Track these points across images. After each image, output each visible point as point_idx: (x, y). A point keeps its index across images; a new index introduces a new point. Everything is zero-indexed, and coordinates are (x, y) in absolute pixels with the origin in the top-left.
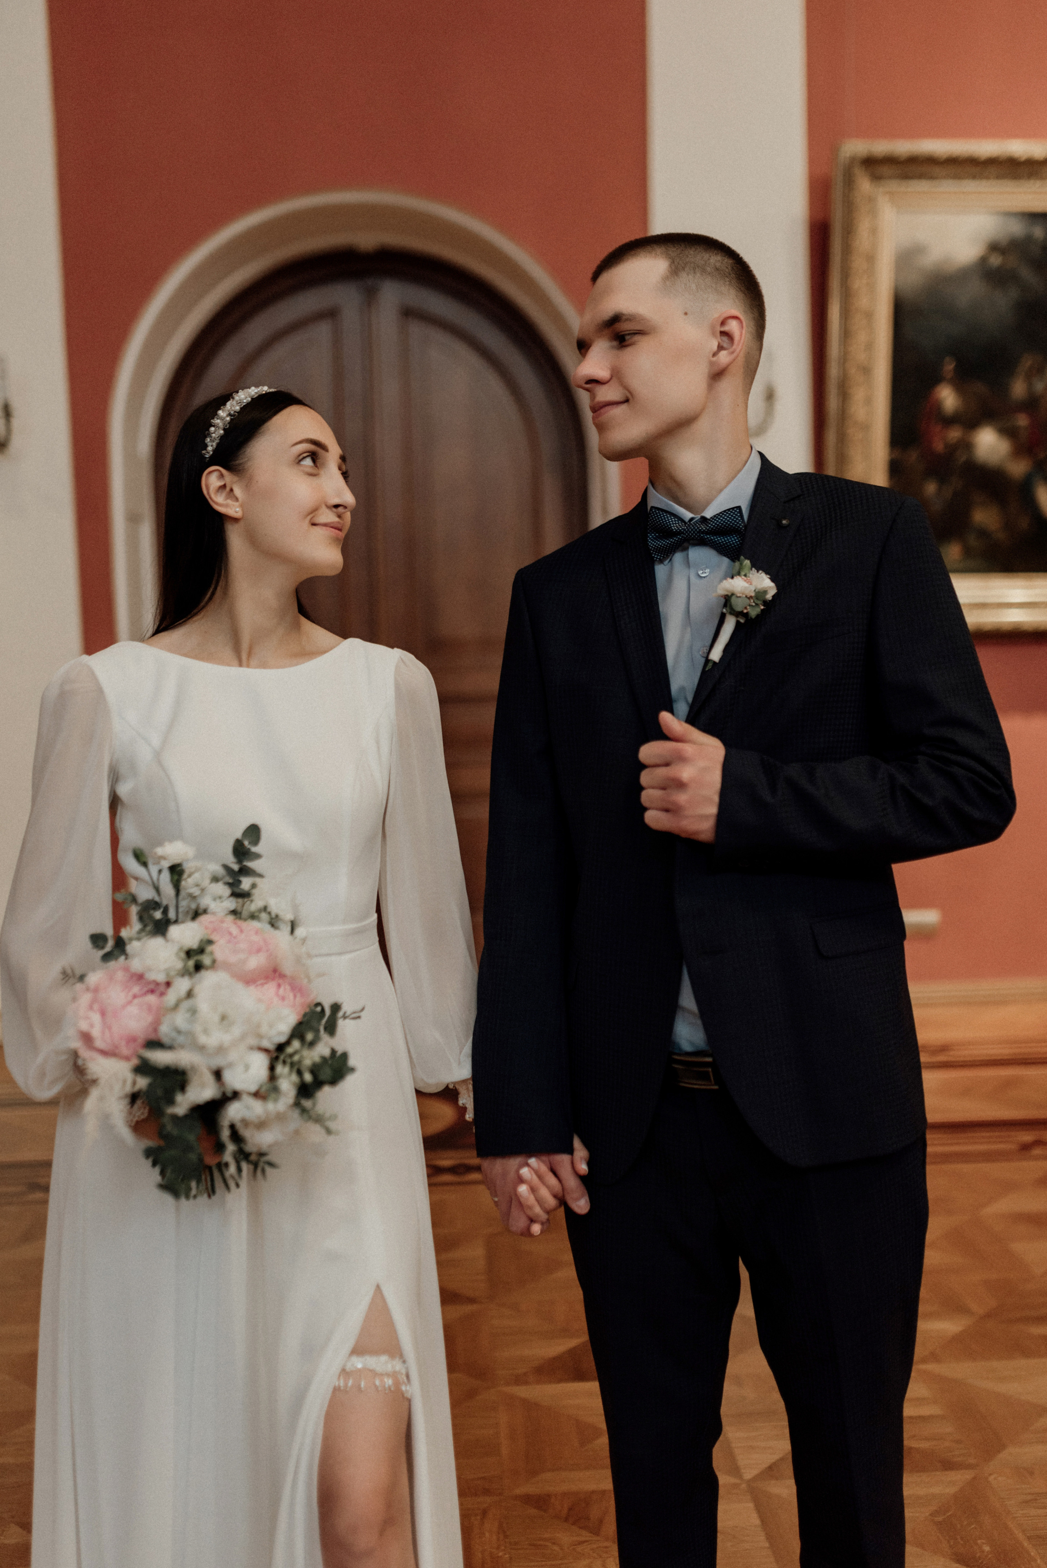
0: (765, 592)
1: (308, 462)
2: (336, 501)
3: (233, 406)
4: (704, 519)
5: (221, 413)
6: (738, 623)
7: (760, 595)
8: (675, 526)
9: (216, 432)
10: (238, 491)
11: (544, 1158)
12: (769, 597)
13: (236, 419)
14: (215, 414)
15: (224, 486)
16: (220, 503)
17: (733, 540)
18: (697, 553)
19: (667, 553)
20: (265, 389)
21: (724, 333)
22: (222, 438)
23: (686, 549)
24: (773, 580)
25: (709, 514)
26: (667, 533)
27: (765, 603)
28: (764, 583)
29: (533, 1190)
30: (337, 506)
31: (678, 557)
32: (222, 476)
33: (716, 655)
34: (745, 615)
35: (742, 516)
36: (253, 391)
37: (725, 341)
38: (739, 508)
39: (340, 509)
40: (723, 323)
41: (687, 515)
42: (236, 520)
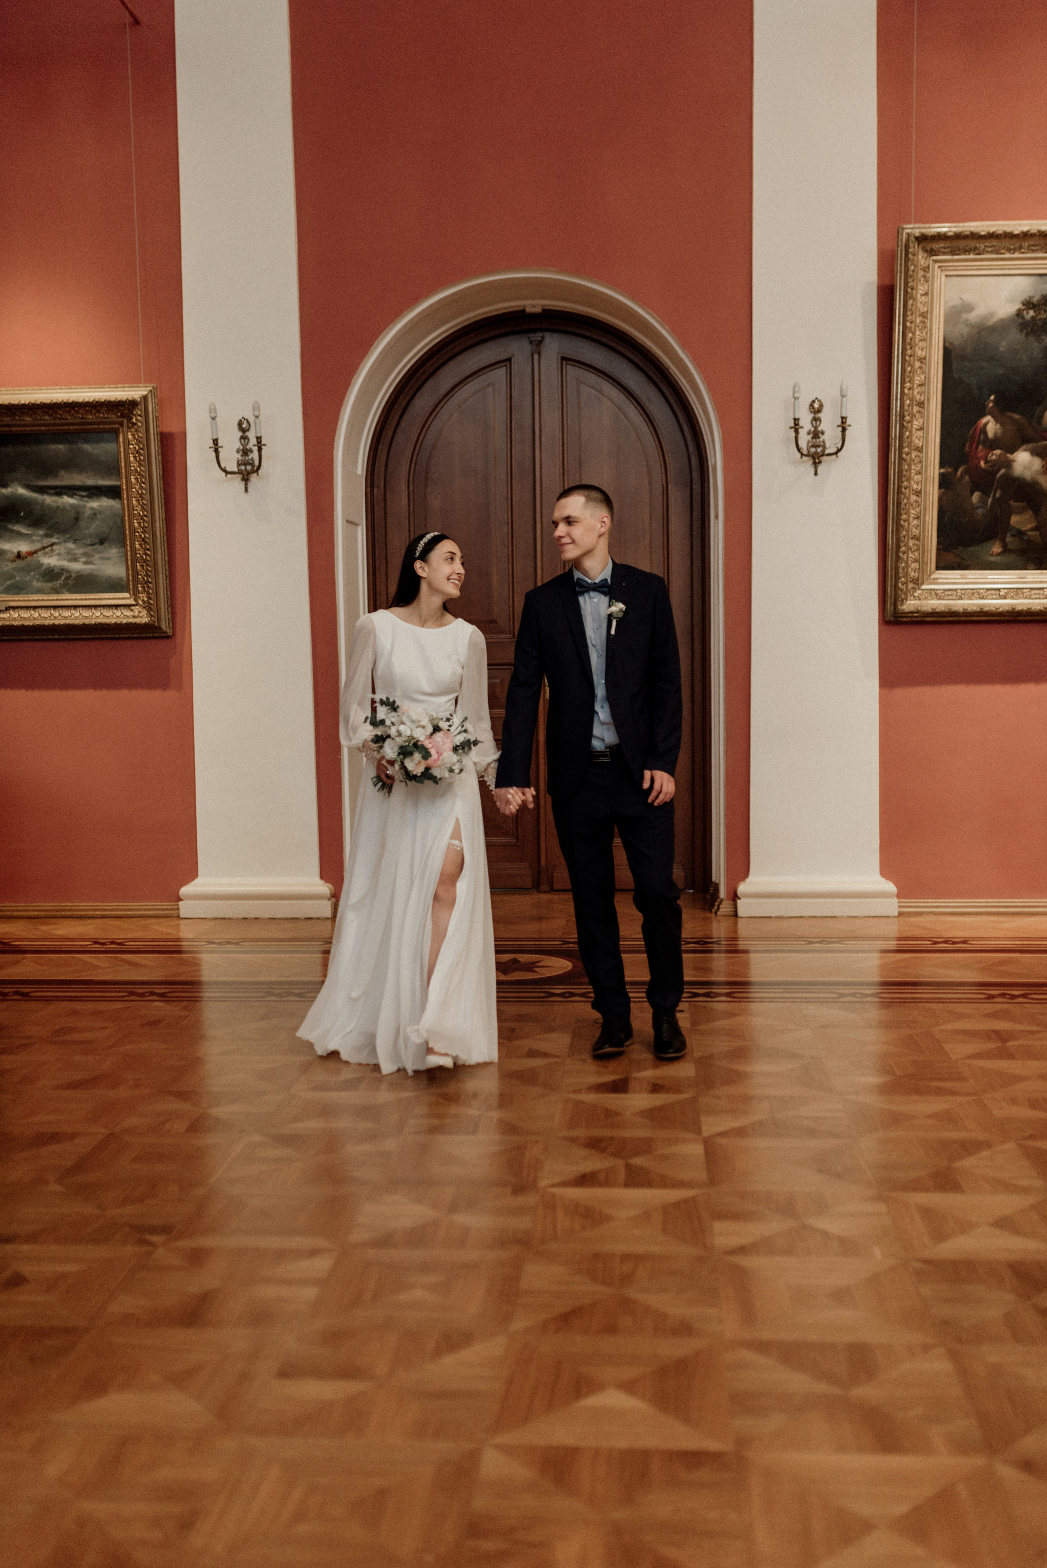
0: (622, 609)
1: (450, 560)
2: (459, 572)
3: (425, 540)
4: (595, 583)
5: (421, 542)
6: (617, 621)
7: (621, 610)
8: (586, 585)
9: (420, 548)
10: (426, 569)
11: (521, 789)
12: (624, 610)
13: (426, 544)
14: (419, 543)
15: (421, 567)
16: (420, 572)
17: (606, 589)
18: (592, 594)
19: (582, 593)
20: (436, 533)
21: (603, 522)
22: (421, 551)
23: (589, 592)
24: (623, 604)
25: (597, 581)
26: (582, 586)
27: (623, 612)
28: (621, 606)
29: (513, 797)
30: (458, 574)
31: (586, 595)
32: (421, 563)
33: (613, 632)
34: (619, 618)
35: (607, 582)
36: (432, 534)
37: (603, 525)
38: (606, 579)
39: (460, 575)
40: (603, 518)
41: (589, 581)
42: (425, 578)
